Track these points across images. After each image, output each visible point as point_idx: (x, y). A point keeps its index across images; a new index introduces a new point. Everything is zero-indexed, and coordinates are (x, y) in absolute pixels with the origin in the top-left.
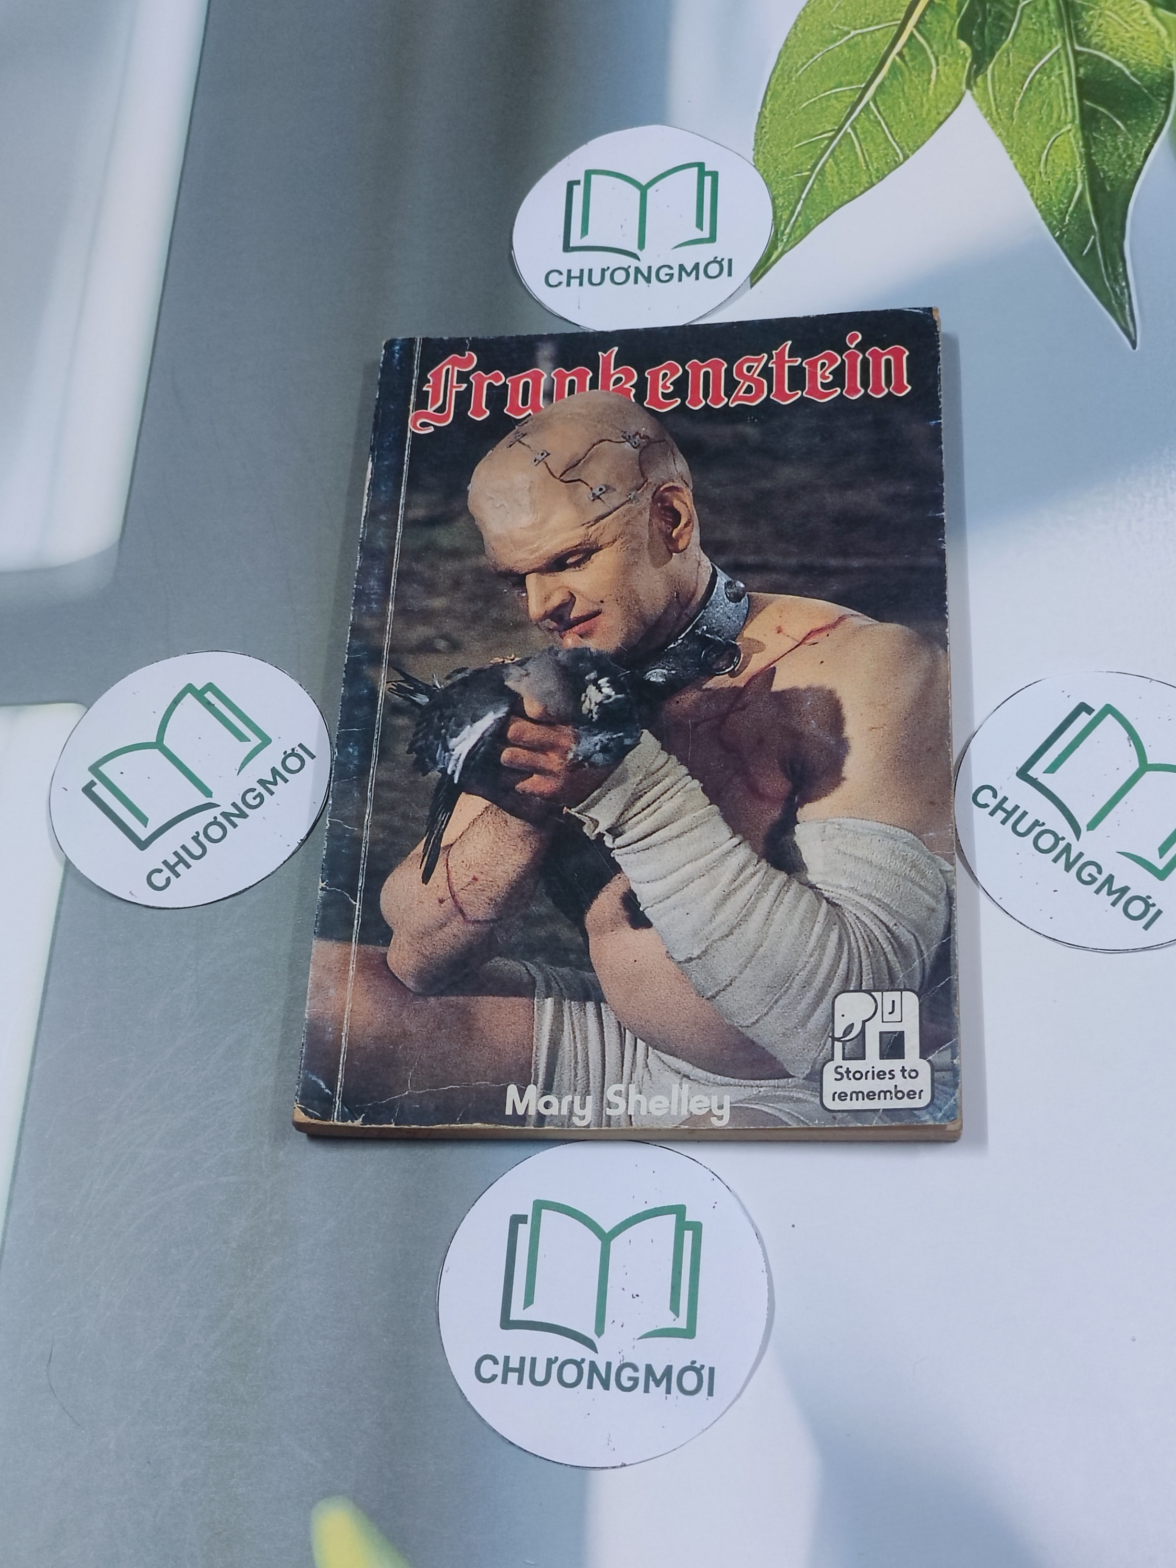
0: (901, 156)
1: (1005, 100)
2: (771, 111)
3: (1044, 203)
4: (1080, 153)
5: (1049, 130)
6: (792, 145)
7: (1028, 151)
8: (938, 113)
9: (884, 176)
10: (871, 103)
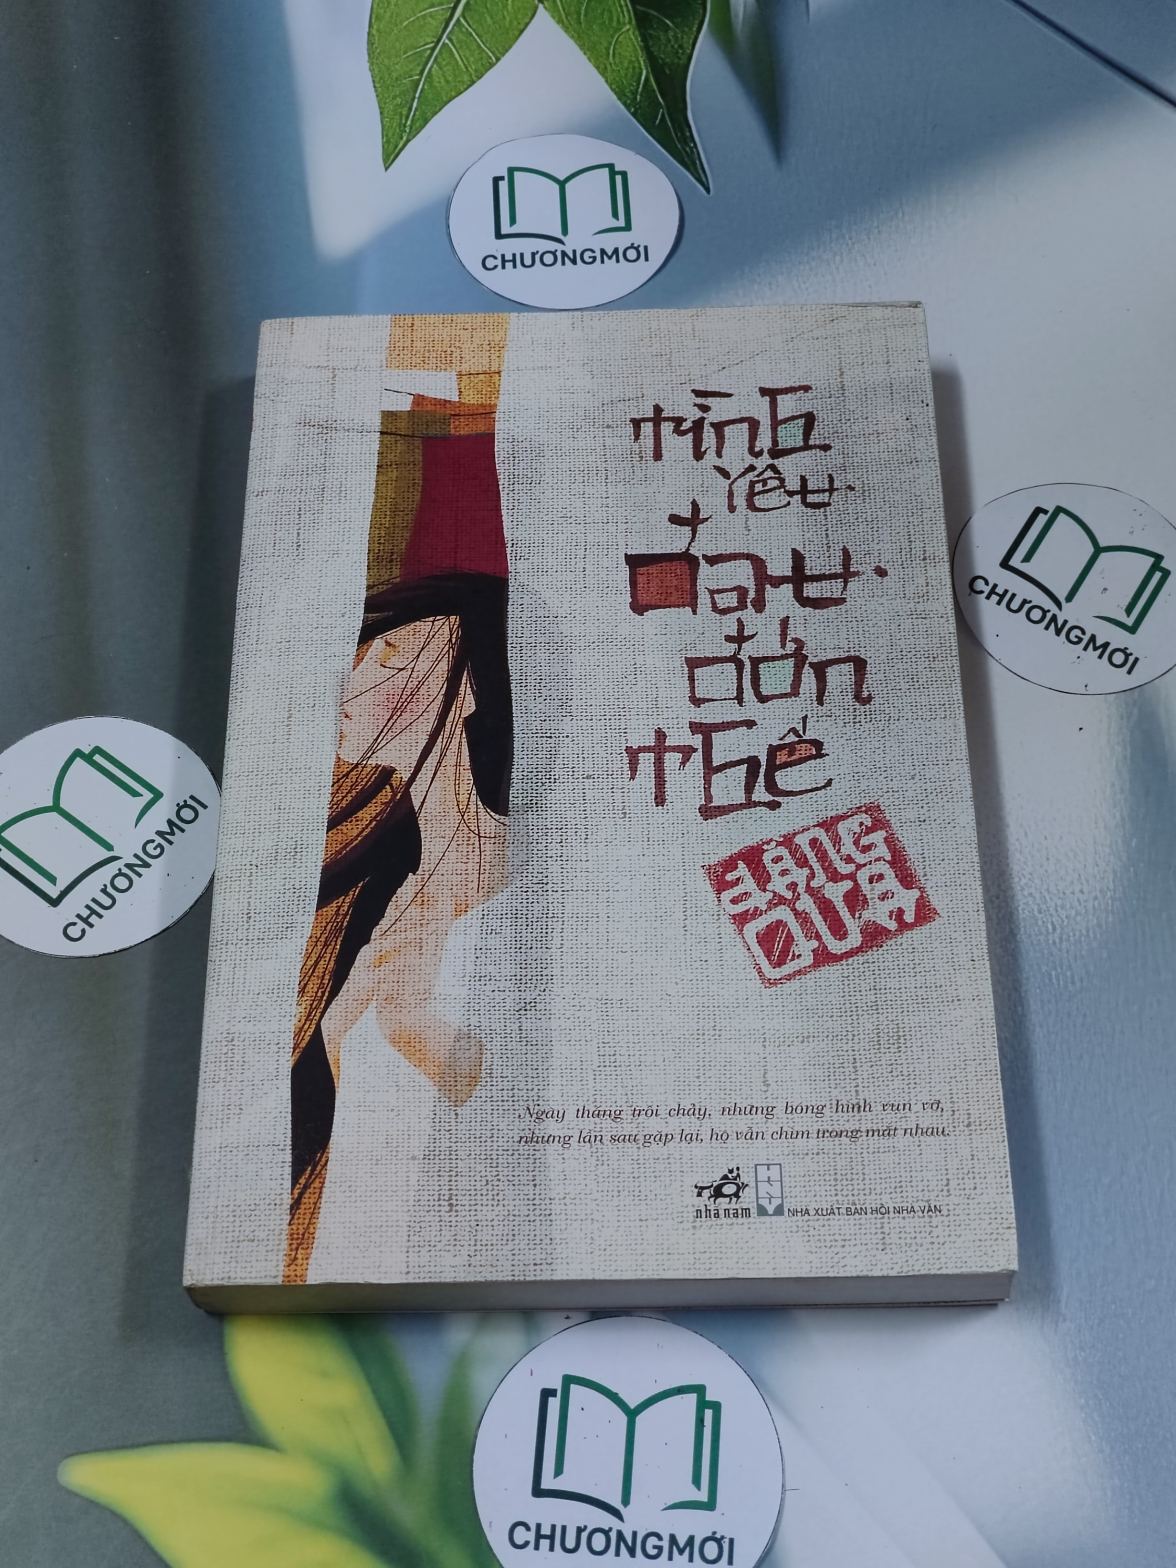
0: (494, 59)
1: (573, 9)
2: (378, 30)
3: (618, 87)
4: (640, 46)
5: (611, 31)
6: (400, 56)
7: (597, 47)
8: (519, 23)
9: (482, 75)
10: (461, 19)
